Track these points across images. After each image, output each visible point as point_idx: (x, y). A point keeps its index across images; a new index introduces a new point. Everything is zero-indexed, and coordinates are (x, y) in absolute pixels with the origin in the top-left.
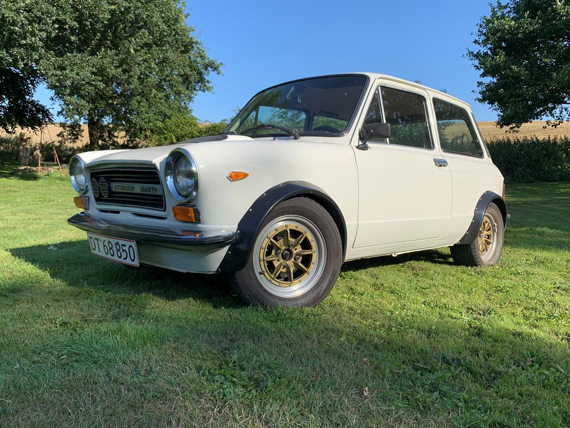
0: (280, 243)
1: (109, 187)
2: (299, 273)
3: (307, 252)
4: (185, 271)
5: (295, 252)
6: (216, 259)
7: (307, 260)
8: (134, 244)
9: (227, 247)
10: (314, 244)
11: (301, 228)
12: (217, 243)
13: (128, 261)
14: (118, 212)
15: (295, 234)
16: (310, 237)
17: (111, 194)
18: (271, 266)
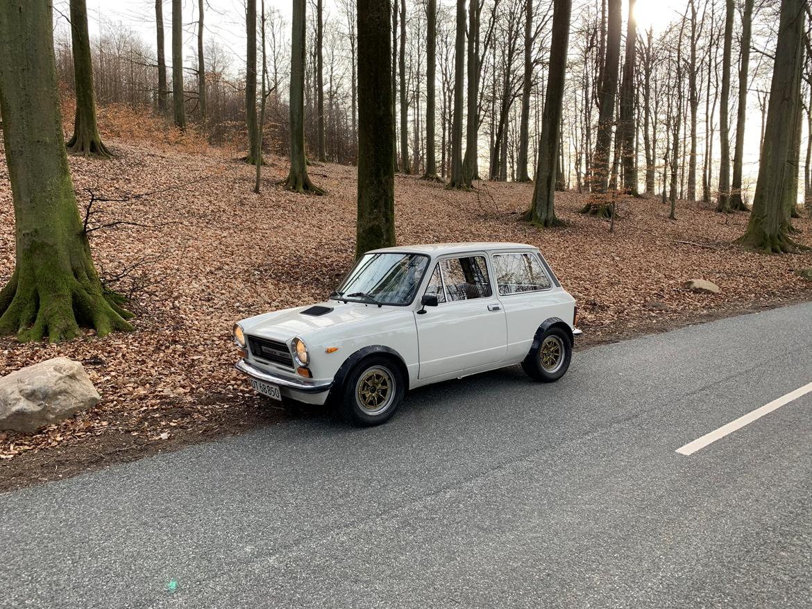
0: (369, 383)
1: (261, 349)
2: (380, 400)
3: (384, 387)
4: (307, 403)
5: (378, 388)
6: (322, 398)
7: (384, 392)
8: (278, 388)
9: (329, 391)
10: (388, 383)
11: (381, 373)
12: (322, 389)
13: (275, 397)
14: (267, 364)
15: (378, 377)
16: (386, 378)
17: (262, 352)
18: (364, 397)
